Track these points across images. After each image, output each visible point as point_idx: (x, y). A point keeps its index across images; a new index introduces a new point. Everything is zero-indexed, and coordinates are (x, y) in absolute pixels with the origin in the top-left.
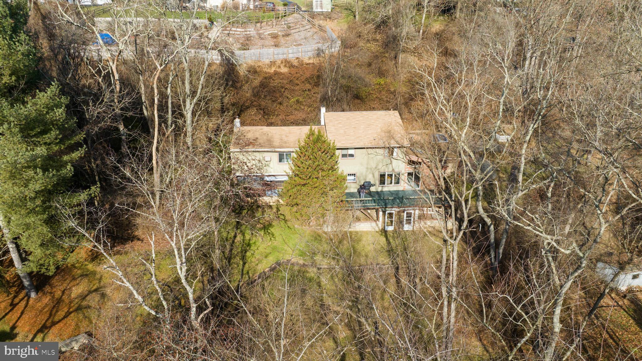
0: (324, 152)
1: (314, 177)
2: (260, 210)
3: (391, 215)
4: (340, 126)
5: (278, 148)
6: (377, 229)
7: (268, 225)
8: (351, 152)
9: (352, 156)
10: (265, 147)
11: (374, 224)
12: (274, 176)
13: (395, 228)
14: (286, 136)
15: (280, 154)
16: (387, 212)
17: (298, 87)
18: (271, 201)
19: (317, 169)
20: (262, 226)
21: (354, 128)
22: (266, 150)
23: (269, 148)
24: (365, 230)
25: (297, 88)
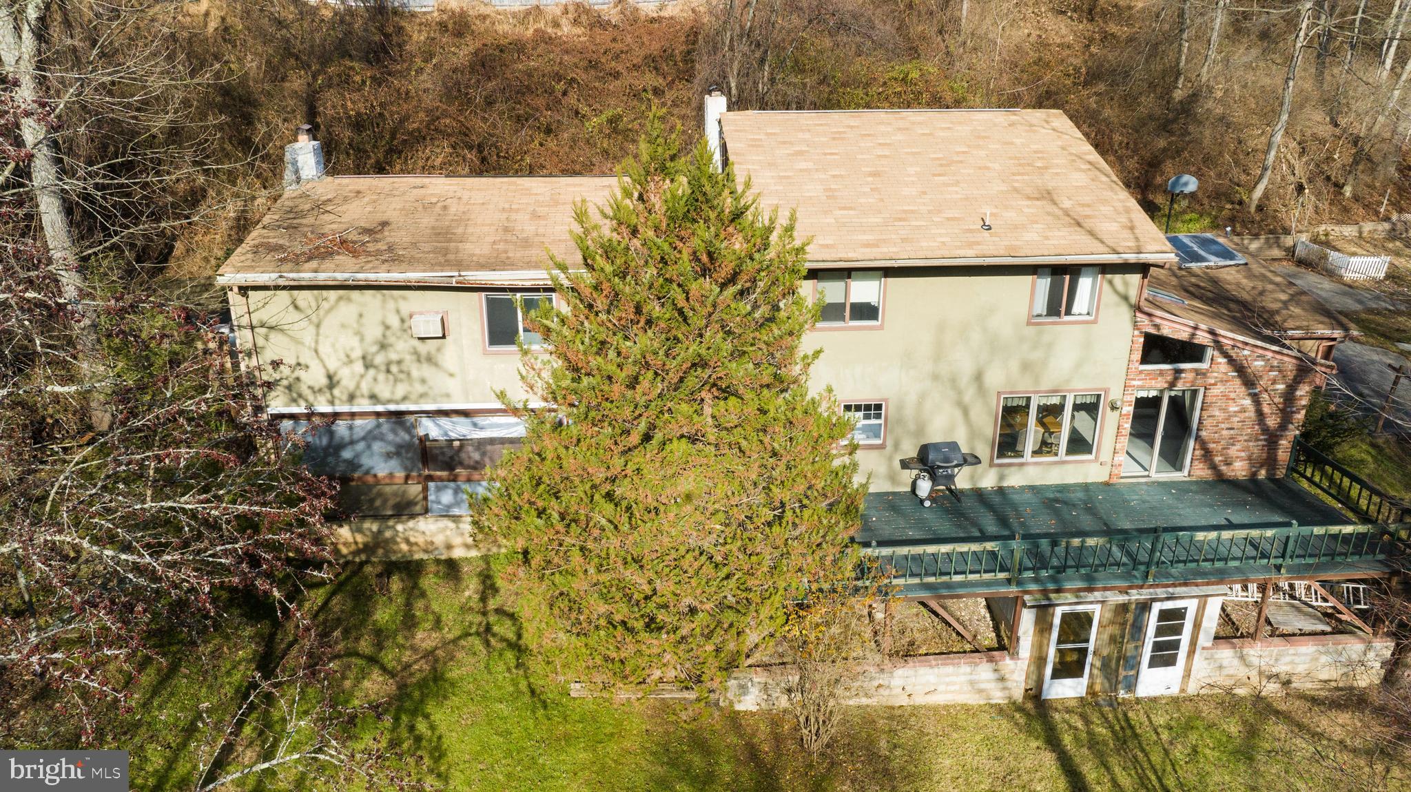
0: (732, 279)
1: (674, 430)
2: (396, 584)
3: (1077, 625)
4: (803, 165)
5: (482, 266)
6: (998, 697)
7: (423, 684)
8: (863, 291)
9: (866, 312)
10: (412, 262)
11: (983, 672)
12: (465, 414)
13: (1090, 687)
14: (535, 216)
15: (490, 302)
16: (1059, 612)
17: (618, 83)
18: (457, 541)
19: (691, 382)
20: (391, 687)
21: (875, 174)
22: (413, 276)
23: (433, 267)
24: (939, 699)
25: (614, 85)
